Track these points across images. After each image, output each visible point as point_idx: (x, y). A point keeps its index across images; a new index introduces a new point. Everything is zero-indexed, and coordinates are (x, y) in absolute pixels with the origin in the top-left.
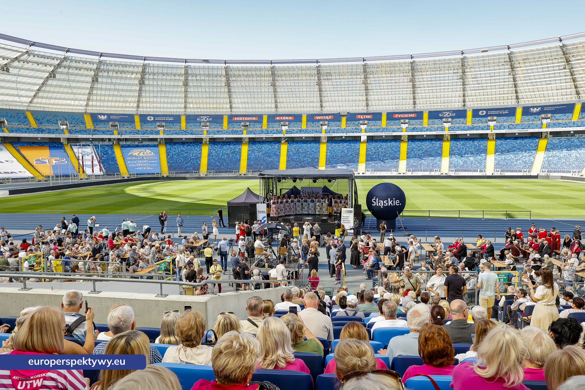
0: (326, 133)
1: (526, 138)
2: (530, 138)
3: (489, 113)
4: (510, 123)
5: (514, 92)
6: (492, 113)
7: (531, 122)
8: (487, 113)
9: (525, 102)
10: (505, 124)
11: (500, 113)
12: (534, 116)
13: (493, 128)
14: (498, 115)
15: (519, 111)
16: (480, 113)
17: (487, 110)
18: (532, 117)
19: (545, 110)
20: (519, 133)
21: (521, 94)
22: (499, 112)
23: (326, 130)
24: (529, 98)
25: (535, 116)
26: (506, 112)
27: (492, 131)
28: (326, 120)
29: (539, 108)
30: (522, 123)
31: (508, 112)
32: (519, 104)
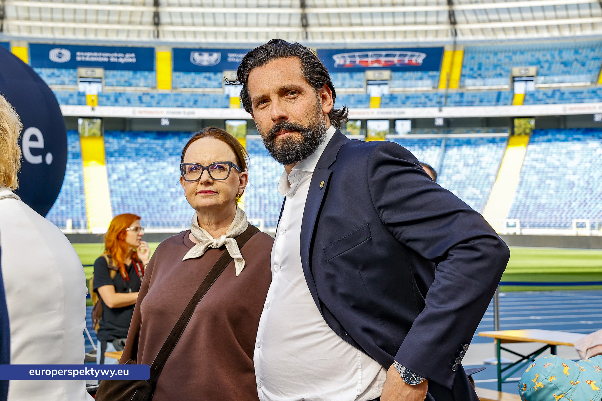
3: (78, 59)
4: (145, 89)
6: (89, 57)
7: (200, 91)
8: (73, 56)
9: (177, 34)
10: (129, 90)
11: (113, 60)
12: (204, 74)
13: (96, 101)
14: (108, 66)
15: (164, 60)
16: (53, 55)
17: (74, 49)
18: (199, 78)
19: (230, 60)
20: (171, 120)
21: (168, 9)
22: (109, 57)
24: (188, 25)
25: (208, 74)
26: (130, 58)
27: (93, 109)
29: (216, 56)
30: (175, 92)
31: (134, 60)
32: (162, 39)
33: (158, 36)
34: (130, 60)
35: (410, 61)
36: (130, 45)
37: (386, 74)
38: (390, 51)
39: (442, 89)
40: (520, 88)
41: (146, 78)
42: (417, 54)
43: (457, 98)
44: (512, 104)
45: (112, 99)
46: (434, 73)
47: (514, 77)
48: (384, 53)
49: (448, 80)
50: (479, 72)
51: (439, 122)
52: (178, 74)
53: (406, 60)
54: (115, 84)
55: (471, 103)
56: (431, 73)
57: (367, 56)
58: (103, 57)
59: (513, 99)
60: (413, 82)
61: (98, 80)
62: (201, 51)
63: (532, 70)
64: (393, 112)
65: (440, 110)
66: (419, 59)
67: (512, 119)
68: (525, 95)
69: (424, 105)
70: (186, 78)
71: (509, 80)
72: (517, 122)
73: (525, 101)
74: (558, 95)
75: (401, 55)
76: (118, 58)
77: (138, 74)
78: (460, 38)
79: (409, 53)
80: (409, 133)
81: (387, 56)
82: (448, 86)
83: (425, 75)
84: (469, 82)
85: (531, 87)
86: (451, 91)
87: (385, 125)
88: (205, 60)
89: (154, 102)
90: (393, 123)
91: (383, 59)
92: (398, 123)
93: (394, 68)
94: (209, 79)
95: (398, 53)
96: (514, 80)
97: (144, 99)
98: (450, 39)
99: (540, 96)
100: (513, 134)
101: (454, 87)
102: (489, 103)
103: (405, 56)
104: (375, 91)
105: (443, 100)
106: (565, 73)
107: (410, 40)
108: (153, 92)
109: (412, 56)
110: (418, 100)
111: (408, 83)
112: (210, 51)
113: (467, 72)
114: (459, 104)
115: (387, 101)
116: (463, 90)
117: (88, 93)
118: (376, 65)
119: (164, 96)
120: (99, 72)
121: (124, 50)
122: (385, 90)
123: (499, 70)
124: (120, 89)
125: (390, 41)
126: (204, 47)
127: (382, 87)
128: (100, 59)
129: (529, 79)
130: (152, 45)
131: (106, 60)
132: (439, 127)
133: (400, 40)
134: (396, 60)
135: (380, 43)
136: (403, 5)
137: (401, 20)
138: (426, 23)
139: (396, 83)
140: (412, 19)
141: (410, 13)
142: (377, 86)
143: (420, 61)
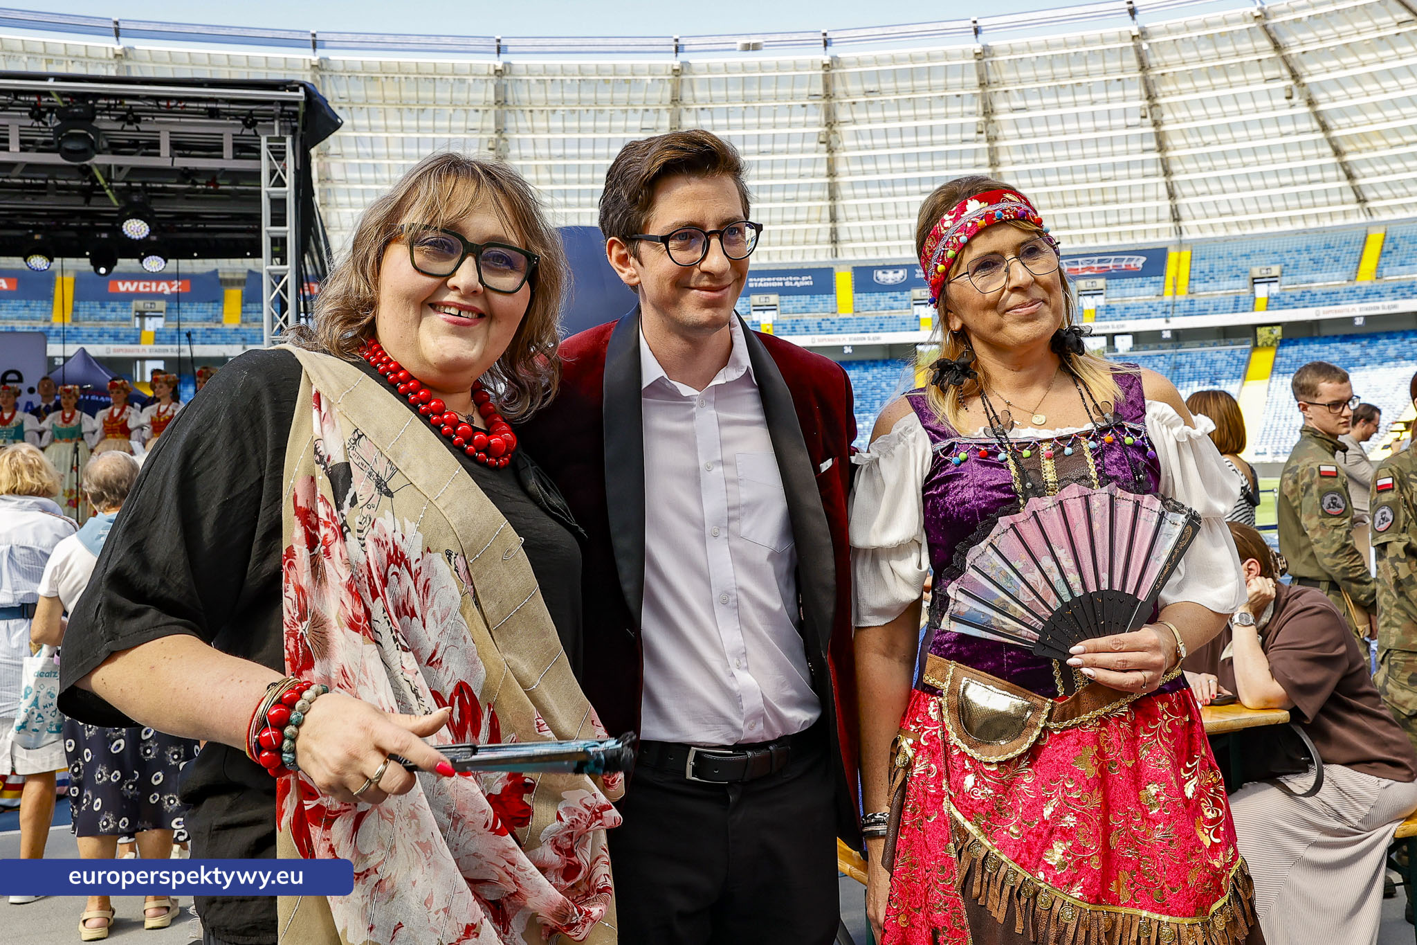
0: (157, 341)
1: (874, 363)
2: (885, 362)
4: (824, 316)
5: (826, 215)
6: (762, 282)
7: (886, 313)
9: (856, 252)
10: (806, 317)
11: (787, 284)
12: (890, 294)
14: (783, 291)
15: (844, 281)
18: (885, 299)
20: (853, 347)
21: (847, 224)
22: (784, 282)
23: (157, 332)
24: (869, 241)
25: (893, 294)
26: (806, 281)
28: (159, 296)
29: (901, 273)
30: (857, 315)
31: (811, 283)
32: (840, 257)
33: (836, 256)
34: (807, 283)
35: (1128, 266)
36: (806, 267)
37: (1101, 283)
38: (1104, 255)
39: (1168, 297)
40: (1262, 291)
41: (825, 302)
42: (1136, 257)
43: (1187, 307)
44: (1253, 310)
45: (789, 327)
46: (1158, 278)
47: (1254, 279)
48: (1096, 259)
49: (1175, 286)
50: (1211, 274)
51: (1167, 335)
52: (860, 295)
53: (1124, 265)
54: (791, 310)
55: (1203, 312)
56: (1153, 279)
57: (1077, 263)
58: (777, 282)
59: (1254, 304)
60: (1133, 291)
61: (772, 308)
62: (885, 268)
63: (1275, 270)
64: (1111, 326)
65: (1167, 321)
66: (1139, 262)
67: (1255, 327)
68: (1269, 298)
69: (1148, 316)
70: (869, 299)
71: (1248, 283)
72: (1260, 331)
73: (1268, 307)
74: (1308, 296)
75: (1115, 260)
76: (794, 282)
77: (816, 298)
78: (1186, 236)
79: (1127, 257)
80: (1131, 350)
81: (1099, 261)
82: (1175, 292)
83: (1147, 280)
84: (1199, 286)
85: (1275, 289)
86: (1178, 298)
87: (1103, 341)
88: (890, 277)
89: (835, 328)
90: (1111, 338)
91: (1096, 265)
92: (1117, 338)
93: (1109, 275)
94: (895, 299)
95: (1113, 257)
96: (1254, 281)
97: (824, 325)
98: (1174, 238)
99: (1287, 300)
100: (1256, 346)
101: (1182, 295)
102: (1226, 311)
103: (1122, 260)
104: (1088, 303)
105: (1170, 309)
106: (1314, 270)
107: (1127, 242)
108: (834, 317)
109: (1130, 260)
110: (1141, 311)
111: (1127, 292)
112: (895, 268)
113: (1196, 275)
114: (1188, 313)
115: (1104, 313)
116: (1193, 297)
117: (762, 322)
118: (1088, 273)
119: (846, 320)
120: (773, 299)
121: (800, 272)
122: (1100, 301)
123: (1234, 272)
124: (796, 317)
125: (1103, 244)
126: (887, 264)
127: (1095, 297)
128: (774, 284)
129: (1272, 280)
130: (831, 266)
131: (781, 284)
132: (1167, 340)
133: (1114, 242)
134: (1111, 265)
135: (1090, 248)
136: (1117, 201)
137: (1115, 219)
138: (1144, 222)
139: (1113, 292)
140: (1127, 218)
141: (1124, 211)
142: (1090, 297)
143: (1140, 265)
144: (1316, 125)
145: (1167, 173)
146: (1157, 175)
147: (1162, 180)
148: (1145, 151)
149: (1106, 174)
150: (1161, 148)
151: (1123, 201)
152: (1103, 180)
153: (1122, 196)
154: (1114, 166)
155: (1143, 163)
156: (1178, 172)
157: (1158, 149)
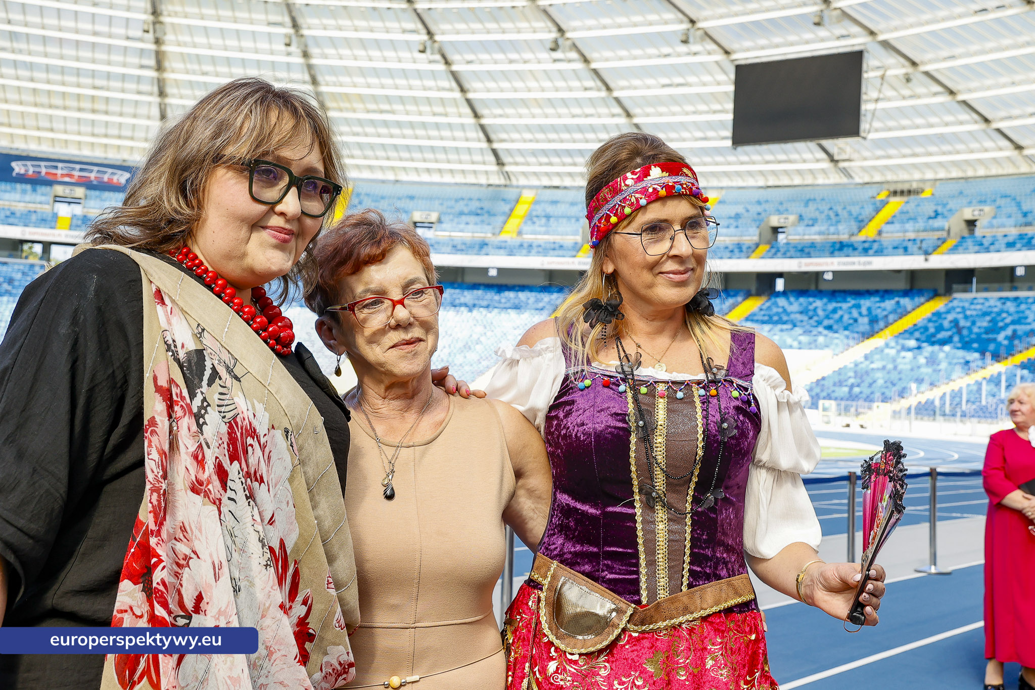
35: (110, 180)
37: (80, 192)
38: (86, 164)
42: (120, 172)
48: (78, 167)
53: (106, 178)
57: (56, 167)
66: (122, 178)
75: (98, 171)
79: (110, 171)
81: (81, 170)
91: (76, 174)
93: (89, 186)
95: (96, 168)
103: (105, 173)
104: (64, 210)
107: (113, 156)
109: (113, 174)
115: (79, 222)
118: (67, 179)
122: (78, 210)
125: (86, 153)
127: (73, 205)
133: (98, 154)
134: (92, 176)
135: (73, 156)
136: (106, 113)
137: (102, 131)
138: (132, 138)
139: (92, 203)
140: (115, 132)
141: (114, 123)
142: (66, 205)
143: (123, 180)
144: (307, 77)
145: (162, 94)
146: (151, 94)
147: (155, 99)
148: (142, 67)
149: (99, 82)
150: (160, 67)
151: (113, 114)
152: (95, 88)
153: (113, 108)
154: (109, 76)
155: (139, 79)
156: (173, 96)
157: (156, 68)
